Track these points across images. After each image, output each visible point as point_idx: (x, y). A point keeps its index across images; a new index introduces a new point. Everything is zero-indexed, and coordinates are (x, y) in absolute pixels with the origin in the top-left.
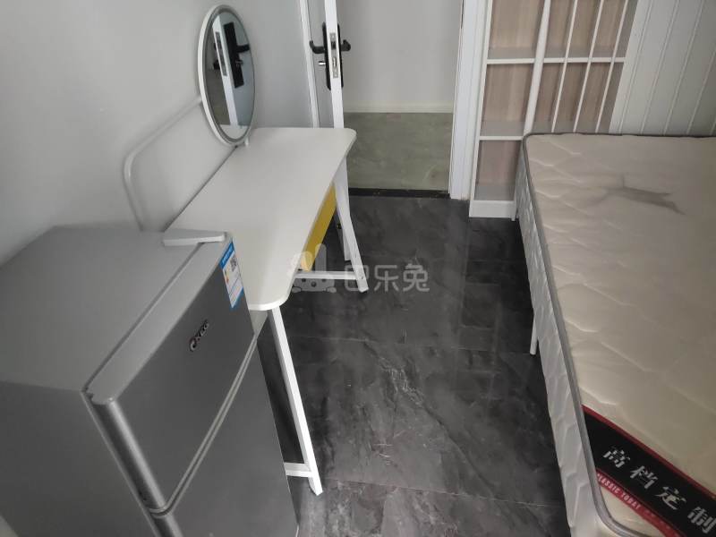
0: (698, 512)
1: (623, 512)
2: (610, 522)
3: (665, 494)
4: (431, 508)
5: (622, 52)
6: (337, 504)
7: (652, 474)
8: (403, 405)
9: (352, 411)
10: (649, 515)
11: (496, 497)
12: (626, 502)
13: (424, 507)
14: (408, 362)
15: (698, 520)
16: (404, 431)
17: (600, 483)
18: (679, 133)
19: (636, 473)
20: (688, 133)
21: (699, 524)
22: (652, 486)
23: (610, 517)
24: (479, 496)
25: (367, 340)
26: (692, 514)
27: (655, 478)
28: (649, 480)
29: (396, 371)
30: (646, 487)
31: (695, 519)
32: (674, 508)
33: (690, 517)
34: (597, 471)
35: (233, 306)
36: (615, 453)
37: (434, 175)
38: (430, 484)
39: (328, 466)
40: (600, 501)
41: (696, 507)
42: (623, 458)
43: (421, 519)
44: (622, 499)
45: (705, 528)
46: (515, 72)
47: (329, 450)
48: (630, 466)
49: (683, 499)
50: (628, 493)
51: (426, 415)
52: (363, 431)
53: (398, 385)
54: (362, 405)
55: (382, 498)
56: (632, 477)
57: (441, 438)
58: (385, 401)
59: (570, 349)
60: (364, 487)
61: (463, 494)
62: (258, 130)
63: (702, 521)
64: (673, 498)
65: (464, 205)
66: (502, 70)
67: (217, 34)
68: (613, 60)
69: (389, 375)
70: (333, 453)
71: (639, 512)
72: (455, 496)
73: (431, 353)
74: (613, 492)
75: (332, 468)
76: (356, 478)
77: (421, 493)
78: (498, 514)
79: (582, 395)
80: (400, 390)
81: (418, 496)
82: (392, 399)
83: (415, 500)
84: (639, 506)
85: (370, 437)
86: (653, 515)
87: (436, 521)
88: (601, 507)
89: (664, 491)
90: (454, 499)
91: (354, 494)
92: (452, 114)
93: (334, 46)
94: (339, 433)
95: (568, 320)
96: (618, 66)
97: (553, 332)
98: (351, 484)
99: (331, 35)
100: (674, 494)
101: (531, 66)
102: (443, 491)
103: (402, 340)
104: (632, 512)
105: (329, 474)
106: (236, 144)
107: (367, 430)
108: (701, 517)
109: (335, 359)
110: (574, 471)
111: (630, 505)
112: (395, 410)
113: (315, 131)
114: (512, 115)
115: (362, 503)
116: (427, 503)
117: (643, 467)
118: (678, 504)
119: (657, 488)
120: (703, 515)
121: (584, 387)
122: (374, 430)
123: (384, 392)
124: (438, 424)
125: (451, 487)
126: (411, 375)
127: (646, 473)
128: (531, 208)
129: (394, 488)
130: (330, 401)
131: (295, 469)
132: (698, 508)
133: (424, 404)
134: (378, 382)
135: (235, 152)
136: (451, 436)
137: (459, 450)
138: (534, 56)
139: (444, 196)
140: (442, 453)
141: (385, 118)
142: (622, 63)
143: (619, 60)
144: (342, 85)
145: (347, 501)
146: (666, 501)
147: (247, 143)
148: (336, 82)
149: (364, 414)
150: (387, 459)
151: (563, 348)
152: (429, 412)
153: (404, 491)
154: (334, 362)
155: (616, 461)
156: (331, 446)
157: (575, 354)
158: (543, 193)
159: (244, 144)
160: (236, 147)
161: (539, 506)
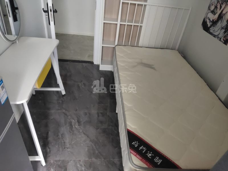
0: (157, 158)
1: (137, 160)
2: (133, 164)
3: (148, 154)
4: (83, 165)
5: (142, 23)
6: (51, 168)
7: (145, 148)
8: (76, 132)
9: (58, 136)
10: (144, 161)
11: (104, 159)
12: (137, 157)
13: (81, 165)
14: (78, 118)
15: (157, 161)
16: (75, 141)
17: (131, 152)
18: (157, 47)
19: (141, 148)
20: (159, 47)
21: (157, 162)
22: (145, 151)
23: (133, 163)
24: (98, 159)
25: (64, 111)
26: (155, 159)
27: (146, 149)
28: (144, 150)
29: (74, 121)
30: (143, 152)
31: (156, 160)
32: (150, 158)
33: (154, 160)
34: (130, 149)
35: (2, 103)
36: (135, 142)
37: (89, 56)
38: (83, 157)
39: (48, 156)
40: (130, 158)
41: (156, 157)
42: (137, 144)
43: (80, 169)
44: (136, 157)
45: (158, 163)
46: (112, 26)
47: (48, 150)
48: (139, 146)
49: (153, 155)
50: (138, 155)
51: (83, 135)
52: (61, 142)
53: (74, 125)
54: (62, 133)
55: (67, 164)
56: (140, 149)
57: (88, 142)
58: (70, 131)
59: (125, 112)
60: (61, 161)
61: (94, 159)
62: (22, 37)
63: (158, 161)
64: (150, 155)
65: (98, 66)
66: (108, 25)
67: (7, 2)
68: (139, 25)
69: (71, 122)
70: (50, 151)
71: (141, 160)
72: (91, 160)
73: (86, 114)
74: (134, 155)
75: (49, 156)
76: (58, 159)
77: (80, 161)
78: (104, 164)
79: (127, 125)
80: (75, 127)
81: (79, 162)
82: (72, 130)
83: (78, 163)
84: (141, 158)
85: (63, 144)
86: (145, 161)
87: (85, 169)
88: (131, 160)
89: (148, 153)
90: (90, 161)
91: (57, 164)
92: (93, 37)
93: (51, 11)
94: (52, 144)
95: (125, 102)
96: (141, 27)
97: (120, 106)
98: (56, 161)
99: (50, 7)
100: (151, 154)
101: (117, 24)
102: (87, 159)
103: (76, 110)
104: (139, 160)
105: (48, 158)
106: (13, 42)
107: (63, 142)
108: (157, 160)
109: (52, 118)
110: (124, 149)
111: (139, 158)
112: (73, 134)
113: (47, 39)
114: (112, 39)
115: (60, 167)
116: (82, 164)
117: (143, 146)
118: (152, 156)
119: (146, 152)
120: (158, 159)
121: (128, 123)
122: (65, 141)
123: (69, 128)
124: (87, 137)
125: (90, 157)
126: (79, 122)
127: (143, 148)
128: (116, 68)
129: (71, 160)
130: (50, 133)
131: (35, 158)
132: (157, 157)
133: (83, 131)
134: (68, 125)
135: (12, 45)
136: (91, 141)
137: (93, 145)
138: (117, 21)
139: (92, 63)
140: (88, 147)
141: (73, 36)
142: (142, 26)
143: (141, 25)
144: (54, 24)
145: (54, 167)
146: (148, 156)
147: (17, 42)
148: (52, 23)
149: (62, 136)
150: (69, 151)
151: (123, 111)
152: (84, 134)
153: (74, 161)
154: (52, 119)
155: (135, 145)
156: (49, 148)
157: (126, 113)
158: (120, 64)
159: (16, 42)
160: (13, 43)
161: (116, 160)
